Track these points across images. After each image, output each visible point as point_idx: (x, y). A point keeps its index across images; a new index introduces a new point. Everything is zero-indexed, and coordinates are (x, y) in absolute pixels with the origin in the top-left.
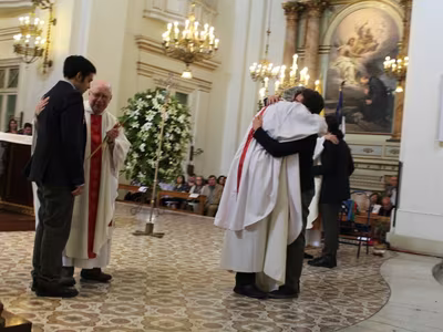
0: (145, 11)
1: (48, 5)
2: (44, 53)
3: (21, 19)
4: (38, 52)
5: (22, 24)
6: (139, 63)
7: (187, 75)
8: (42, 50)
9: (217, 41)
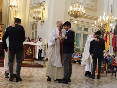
0: (72, 3)
1: (42, 5)
2: (41, 19)
3: (35, 9)
4: (40, 19)
5: (35, 11)
6: (71, 19)
7: (76, 22)
8: (41, 18)
9: (85, 11)
